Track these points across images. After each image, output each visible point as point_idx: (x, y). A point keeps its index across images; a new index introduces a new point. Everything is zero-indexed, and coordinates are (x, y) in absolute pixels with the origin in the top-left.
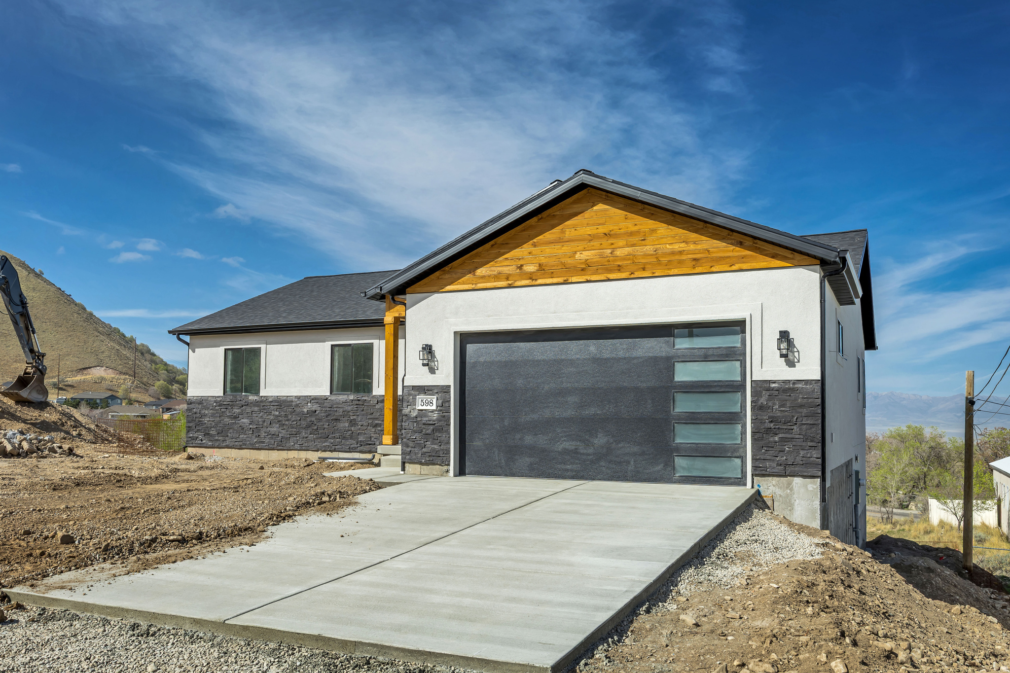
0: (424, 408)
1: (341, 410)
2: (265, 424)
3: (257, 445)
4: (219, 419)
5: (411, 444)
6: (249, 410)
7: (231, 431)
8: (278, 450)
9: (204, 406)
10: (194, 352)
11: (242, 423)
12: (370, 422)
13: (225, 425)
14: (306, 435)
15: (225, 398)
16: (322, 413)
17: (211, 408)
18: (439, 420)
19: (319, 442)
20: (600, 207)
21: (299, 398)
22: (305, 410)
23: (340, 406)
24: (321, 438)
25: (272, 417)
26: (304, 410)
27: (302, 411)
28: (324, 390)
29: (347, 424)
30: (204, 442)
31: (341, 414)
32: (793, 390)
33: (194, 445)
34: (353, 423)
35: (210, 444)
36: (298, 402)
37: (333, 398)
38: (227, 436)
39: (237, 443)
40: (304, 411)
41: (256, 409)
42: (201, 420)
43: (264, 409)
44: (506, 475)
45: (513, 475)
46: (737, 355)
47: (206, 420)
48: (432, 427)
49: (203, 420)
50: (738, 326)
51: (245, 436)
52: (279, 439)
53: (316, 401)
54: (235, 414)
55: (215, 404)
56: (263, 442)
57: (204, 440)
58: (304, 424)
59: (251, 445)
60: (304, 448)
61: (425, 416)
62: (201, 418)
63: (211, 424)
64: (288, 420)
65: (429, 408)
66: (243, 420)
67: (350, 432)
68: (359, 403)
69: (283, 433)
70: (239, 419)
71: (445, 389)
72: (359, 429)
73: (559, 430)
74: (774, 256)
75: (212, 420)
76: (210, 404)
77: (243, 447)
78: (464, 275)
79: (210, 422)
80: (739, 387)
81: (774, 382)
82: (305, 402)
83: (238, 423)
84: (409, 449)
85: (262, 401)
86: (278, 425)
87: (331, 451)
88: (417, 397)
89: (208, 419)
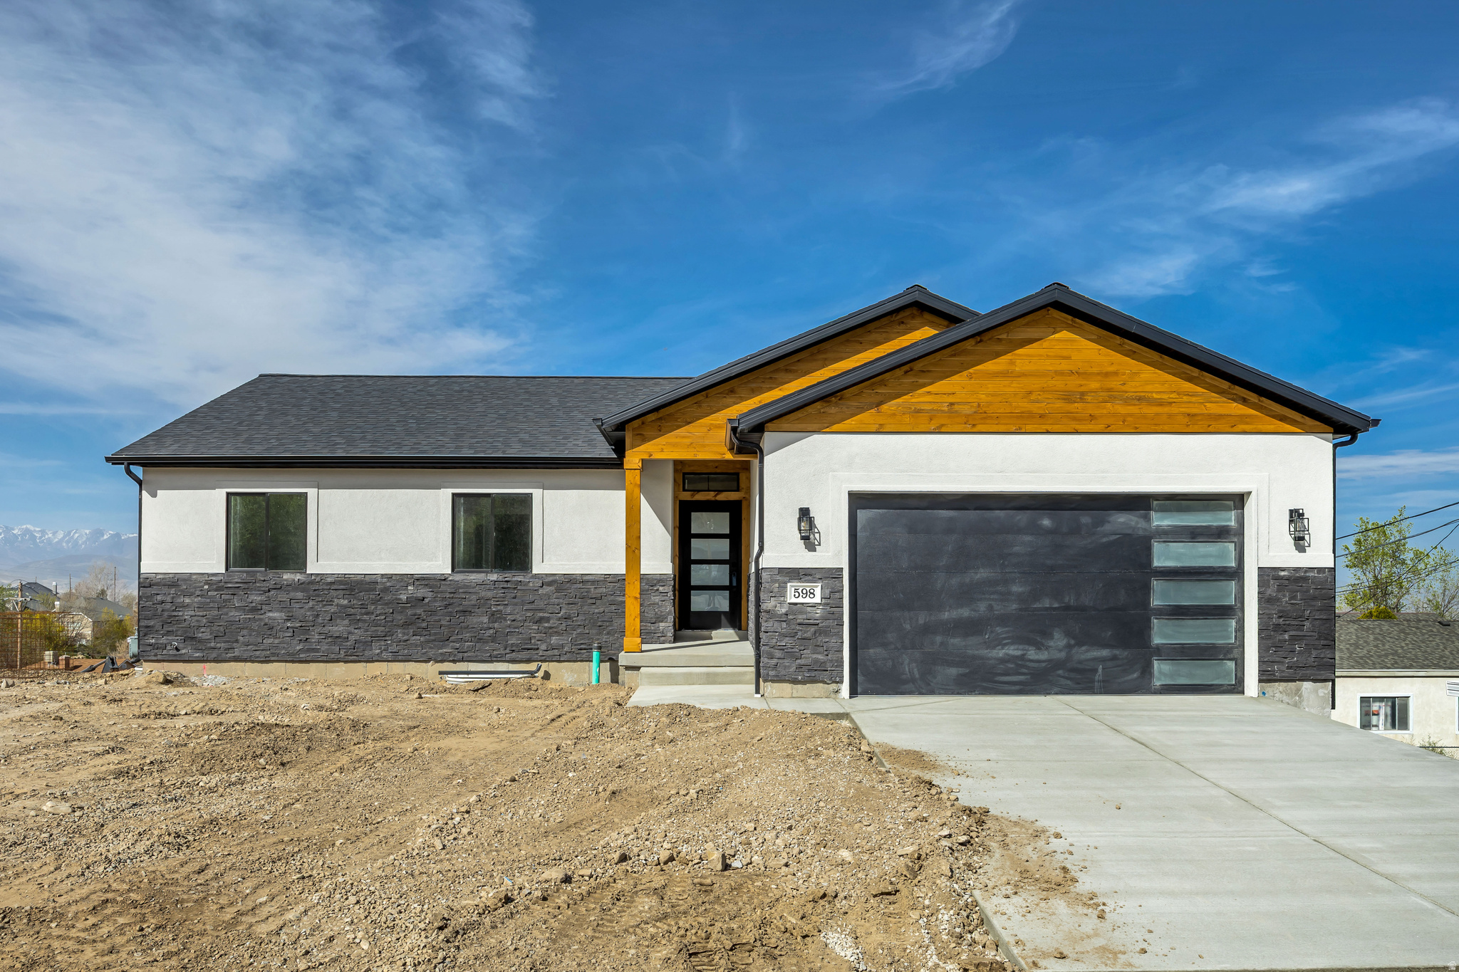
0: (800, 600)
1: (474, 597)
2: (320, 620)
3: (301, 656)
4: (216, 613)
5: (778, 654)
6: (283, 596)
7: (245, 632)
8: (346, 662)
9: (182, 591)
10: (154, 495)
11: (270, 618)
12: (529, 614)
13: (232, 623)
14: (406, 638)
15: (228, 576)
16: (436, 601)
17: (198, 593)
18: (824, 619)
19: (431, 648)
20: (1064, 334)
21: (390, 577)
22: (404, 597)
23: (471, 590)
24: (434, 640)
25: (333, 609)
26: (401, 597)
27: (396, 599)
28: (440, 564)
29: (485, 619)
30: (183, 651)
31: (473, 602)
32: (1305, 579)
33: (159, 657)
34: (494, 617)
35: (197, 655)
36: (388, 584)
37: (458, 577)
38: (237, 641)
39: (258, 653)
40: (400, 599)
41: (299, 595)
42: (176, 614)
43: (318, 596)
44: (921, 693)
45: (931, 692)
46: (1236, 534)
47: (187, 614)
48: (813, 629)
49: (181, 614)
50: (1239, 500)
51: (277, 641)
52: (348, 644)
53: (423, 582)
54: (254, 604)
55: (206, 587)
56: (317, 650)
57: (184, 648)
58: (400, 618)
59: (293, 654)
60: (400, 658)
61: (801, 613)
62: (173, 611)
63: (197, 621)
64: (367, 614)
65: (807, 600)
66: (271, 614)
67: (491, 631)
68: (506, 586)
69: (358, 634)
70: (262, 612)
71: (835, 574)
72: (509, 626)
73: (999, 629)
74: (1283, 419)
75: (201, 614)
76: (195, 588)
77: (272, 659)
78: (862, 410)
79: (196, 618)
80: (1237, 574)
81: (1283, 569)
82: (402, 584)
83: (260, 619)
85: (312, 583)
86: (346, 622)
87: (454, 661)
88: (789, 584)
89: (193, 613)
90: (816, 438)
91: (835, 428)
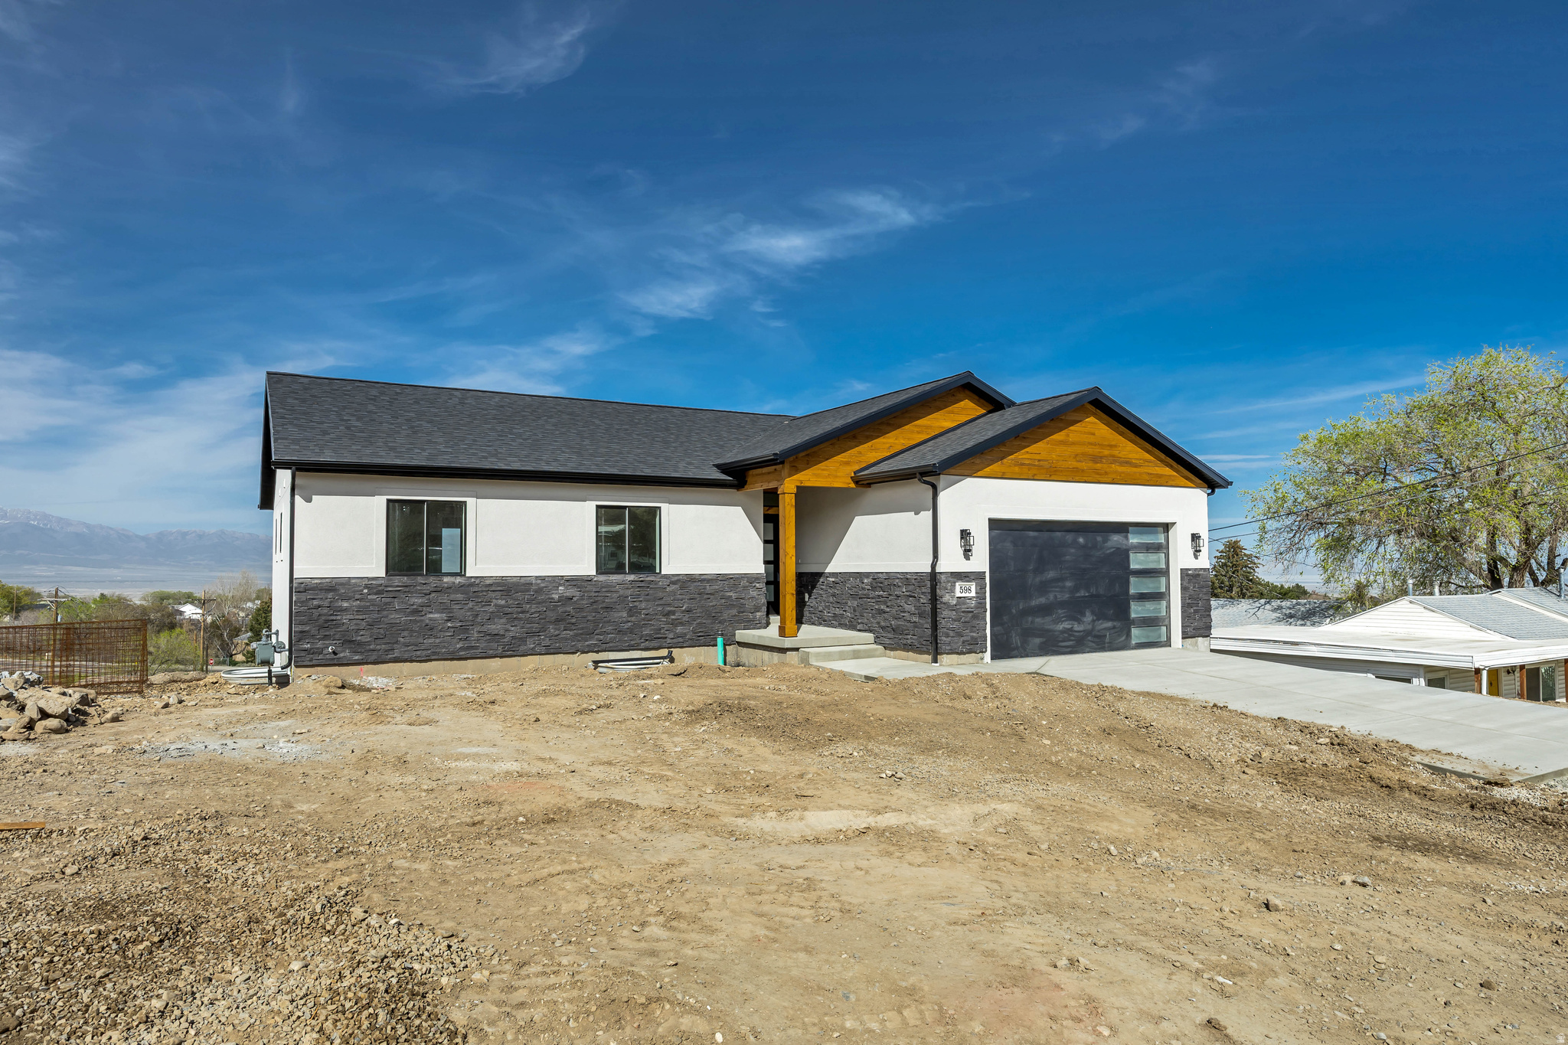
0: (963, 595)
1: (615, 595)
2: (479, 619)
3: (461, 653)
4: (377, 616)
5: (951, 633)
6: (445, 599)
7: (405, 633)
8: (501, 657)
9: (340, 595)
10: (309, 500)
11: (430, 619)
12: (660, 609)
13: (392, 625)
14: (557, 632)
15: (388, 580)
16: (583, 599)
17: (357, 597)
18: (977, 607)
19: (579, 641)
20: (1091, 419)
21: (543, 578)
22: (556, 597)
23: (612, 589)
24: (582, 634)
25: (492, 609)
26: (554, 596)
27: (549, 598)
28: (587, 566)
29: (625, 614)
30: (342, 655)
31: (614, 600)
32: (1199, 575)
33: (314, 662)
34: (632, 612)
35: (357, 658)
36: (542, 585)
37: (602, 578)
38: (397, 642)
39: (418, 653)
40: (553, 598)
41: (460, 596)
42: (334, 618)
43: (478, 597)
44: (1022, 657)
45: (1027, 656)
46: (1162, 548)
47: (345, 619)
48: (970, 615)
49: (339, 618)
50: (1166, 527)
51: (438, 641)
52: (505, 640)
53: (573, 583)
54: (415, 607)
55: (366, 591)
56: (476, 648)
57: (342, 652)
58: (552, 616)
59: (453, 652)
60: (552, 651)
61: (964, 604)
62: (331, 615)
63: (356, 624)
64: (522, 612)
65: (967, 595)
66: (431, 616)
67: (630, 624)
68: (641, 586)
69: (515, 631)
70: (423, 613)
72: (644, 619)
73: (1060, 611)
74: (1187, 478)
75: (361, 617)
76: (354, 592)
77: (433, 658)
79: (355, 622)
80: (1165, 573)
81: (1190, 570)
82: (554, 584)
83: (421, 621)
84: (949, 639)
85: (472, 585)
86: (503, 620)
87: (597, 652)
88: (957, 584)
89: (352, 617)
90: (969, 481)
91: (979, 474)
